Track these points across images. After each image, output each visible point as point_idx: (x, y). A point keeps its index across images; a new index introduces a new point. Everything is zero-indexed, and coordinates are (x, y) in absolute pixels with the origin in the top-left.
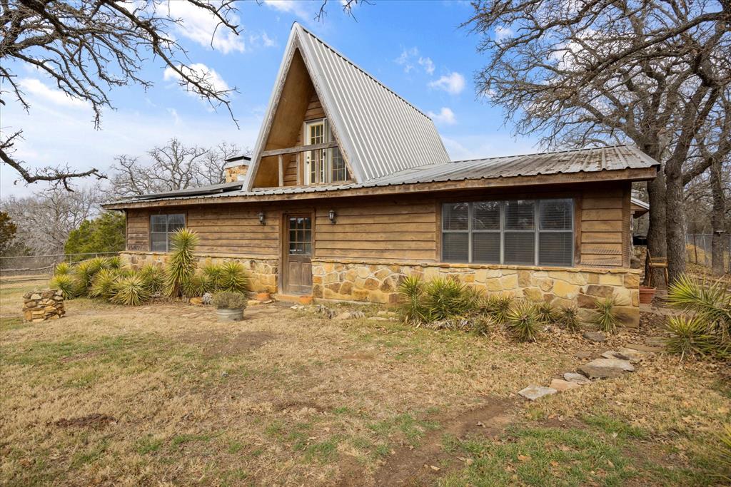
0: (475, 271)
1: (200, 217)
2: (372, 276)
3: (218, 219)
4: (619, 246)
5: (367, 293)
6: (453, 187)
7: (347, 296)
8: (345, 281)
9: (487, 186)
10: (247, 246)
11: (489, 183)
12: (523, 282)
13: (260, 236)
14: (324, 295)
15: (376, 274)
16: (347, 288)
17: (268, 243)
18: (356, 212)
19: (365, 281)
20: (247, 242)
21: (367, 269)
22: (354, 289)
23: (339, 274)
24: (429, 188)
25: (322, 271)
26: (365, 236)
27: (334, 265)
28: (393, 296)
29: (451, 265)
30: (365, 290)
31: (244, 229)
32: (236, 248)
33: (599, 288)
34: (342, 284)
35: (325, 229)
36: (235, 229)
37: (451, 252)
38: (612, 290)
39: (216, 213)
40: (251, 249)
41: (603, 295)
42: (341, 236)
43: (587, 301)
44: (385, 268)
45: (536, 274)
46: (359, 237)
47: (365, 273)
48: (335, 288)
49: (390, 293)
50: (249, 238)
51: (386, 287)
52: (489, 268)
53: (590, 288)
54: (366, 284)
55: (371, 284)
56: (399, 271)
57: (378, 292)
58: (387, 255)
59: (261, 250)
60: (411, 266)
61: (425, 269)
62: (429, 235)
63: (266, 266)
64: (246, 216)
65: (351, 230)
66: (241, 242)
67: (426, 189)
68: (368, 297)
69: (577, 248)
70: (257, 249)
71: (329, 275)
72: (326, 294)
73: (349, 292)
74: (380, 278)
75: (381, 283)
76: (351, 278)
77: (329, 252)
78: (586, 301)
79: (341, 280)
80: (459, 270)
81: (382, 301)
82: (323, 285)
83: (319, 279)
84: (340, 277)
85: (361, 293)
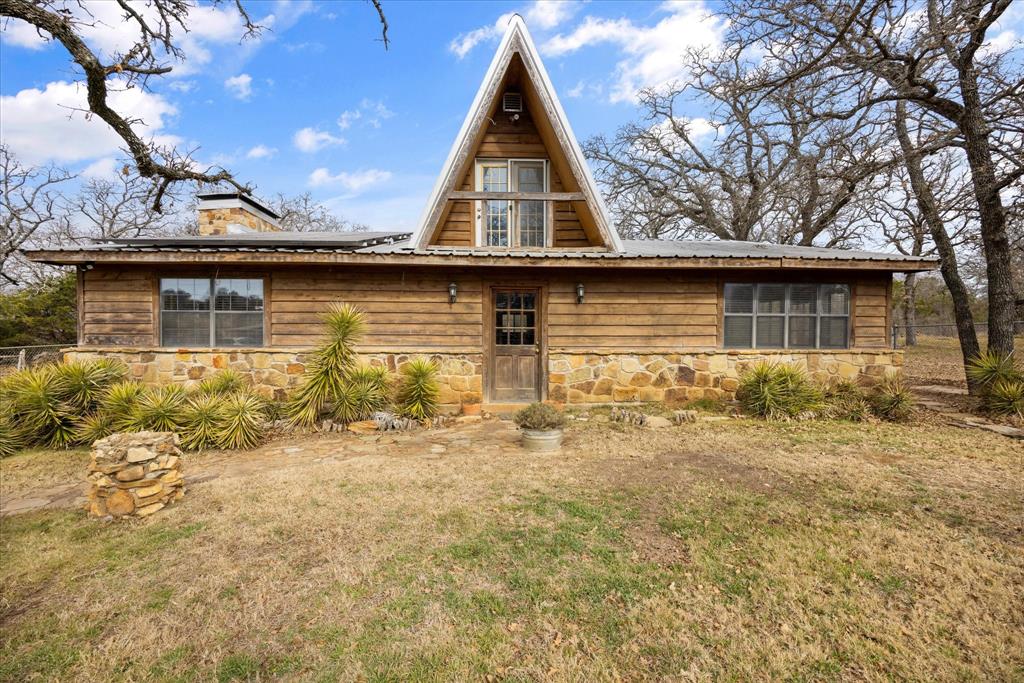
0: (766, 357)
1: (304, 286)
2: (641, 368)
3: (350, 291)
4: (883, 329)
5: (634, 391)
6: (767, 265)
7: (605, 397)
8: (601, 378)
9: (803, 266)
10: (417, 334)
11: (806, 264)
12: (812, 366)
13: (445, 318)
14: (568, 398)
15: (648, 367)
16: (605, 386)
17: (460, 329)
18: (613, 288)
19: (632, 376)
20: (416, 327)
21: (635, 360)
22: (616, 387)
23: (592, 369)
24: (741, 264)
25: (565, 367)
26: (624, 320)
27: (585, 358)
28: (670, 391)
29: (742, 351)
30: (631, 387)
31: (409, 307)
32: (392, 338)
33: (875, 367)
34: (597, 382)
35: (562, 309)
36: (391, 307)
37: (734, 337)
38: (884, 368)
39: (343, 281)
40: (424, 339)
41: (878, 373)
42: (589, 319)
43: (867, 380)
44: (660, 358)
45: (824, 357)
46: (616, 320)
47: (632, 366)
48: (588, 388)
49: (666, 389)
50: (421, 321)
51: (661, 380)
52: (781, 354)
53: (868, 368)
54: (633, 379)
55: (640, 379)
56: (678, 361)
57: (649, 389)
58: (658, 342)
59: (447, 339)
60: (693, 355)
61: (711, 358)
62: (710, 319)
63: (463, 364)
64: (415, 288)
65: (605, 311)
66: (403, 328)
67: (738, 266)
68: (636, 395)
69: (853, 331)
70: (437, 339)
71: (577, 371)
72: (572, 397)
73: (608, 391)
74: (654, 372)
75: (654, 377)
76: (611, 374)
77: (571, 340)
78: (865, 379)
79: (596, 376)
80: (749, 357)
81: (656, 399)
82: (566, 384)
83: (561, 378)
84: (595, 372)
85: (627, 392)
